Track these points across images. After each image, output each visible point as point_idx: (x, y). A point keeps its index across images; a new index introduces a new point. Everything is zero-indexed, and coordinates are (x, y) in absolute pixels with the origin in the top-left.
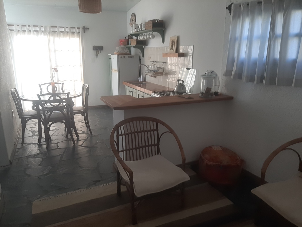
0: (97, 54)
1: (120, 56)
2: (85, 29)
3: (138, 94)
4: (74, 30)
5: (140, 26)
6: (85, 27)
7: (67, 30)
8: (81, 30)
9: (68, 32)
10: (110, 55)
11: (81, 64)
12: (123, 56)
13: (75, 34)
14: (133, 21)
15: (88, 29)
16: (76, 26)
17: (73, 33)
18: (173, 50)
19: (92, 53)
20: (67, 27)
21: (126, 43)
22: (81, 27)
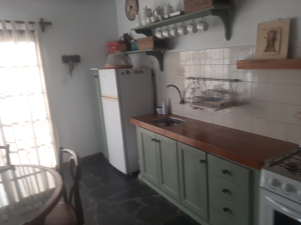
0: (71, 70)
1: (121, 70)
2: (44, 25)
3: (182, 151)
4: (23, 27)
5: (155, 12)
6: (45, 21)
7: (9, 26)
8: (37, 27)
9: (10, 31)
10: (96, 69)
11: (42, 89)
12: (124, 70)
13: (27, 34)
14: (131, 7)
15: (50, 24)
16: (26, 20)
17: (21, 32)
18: (275, 51)
19: (62, 67)
20: (8, 22)
21: (124, 46)
22: (37, 20)
